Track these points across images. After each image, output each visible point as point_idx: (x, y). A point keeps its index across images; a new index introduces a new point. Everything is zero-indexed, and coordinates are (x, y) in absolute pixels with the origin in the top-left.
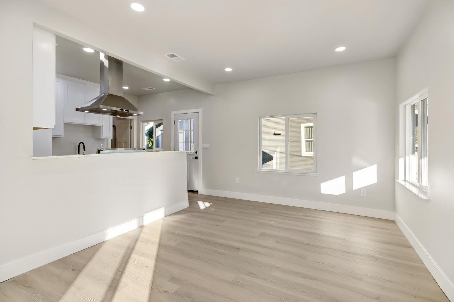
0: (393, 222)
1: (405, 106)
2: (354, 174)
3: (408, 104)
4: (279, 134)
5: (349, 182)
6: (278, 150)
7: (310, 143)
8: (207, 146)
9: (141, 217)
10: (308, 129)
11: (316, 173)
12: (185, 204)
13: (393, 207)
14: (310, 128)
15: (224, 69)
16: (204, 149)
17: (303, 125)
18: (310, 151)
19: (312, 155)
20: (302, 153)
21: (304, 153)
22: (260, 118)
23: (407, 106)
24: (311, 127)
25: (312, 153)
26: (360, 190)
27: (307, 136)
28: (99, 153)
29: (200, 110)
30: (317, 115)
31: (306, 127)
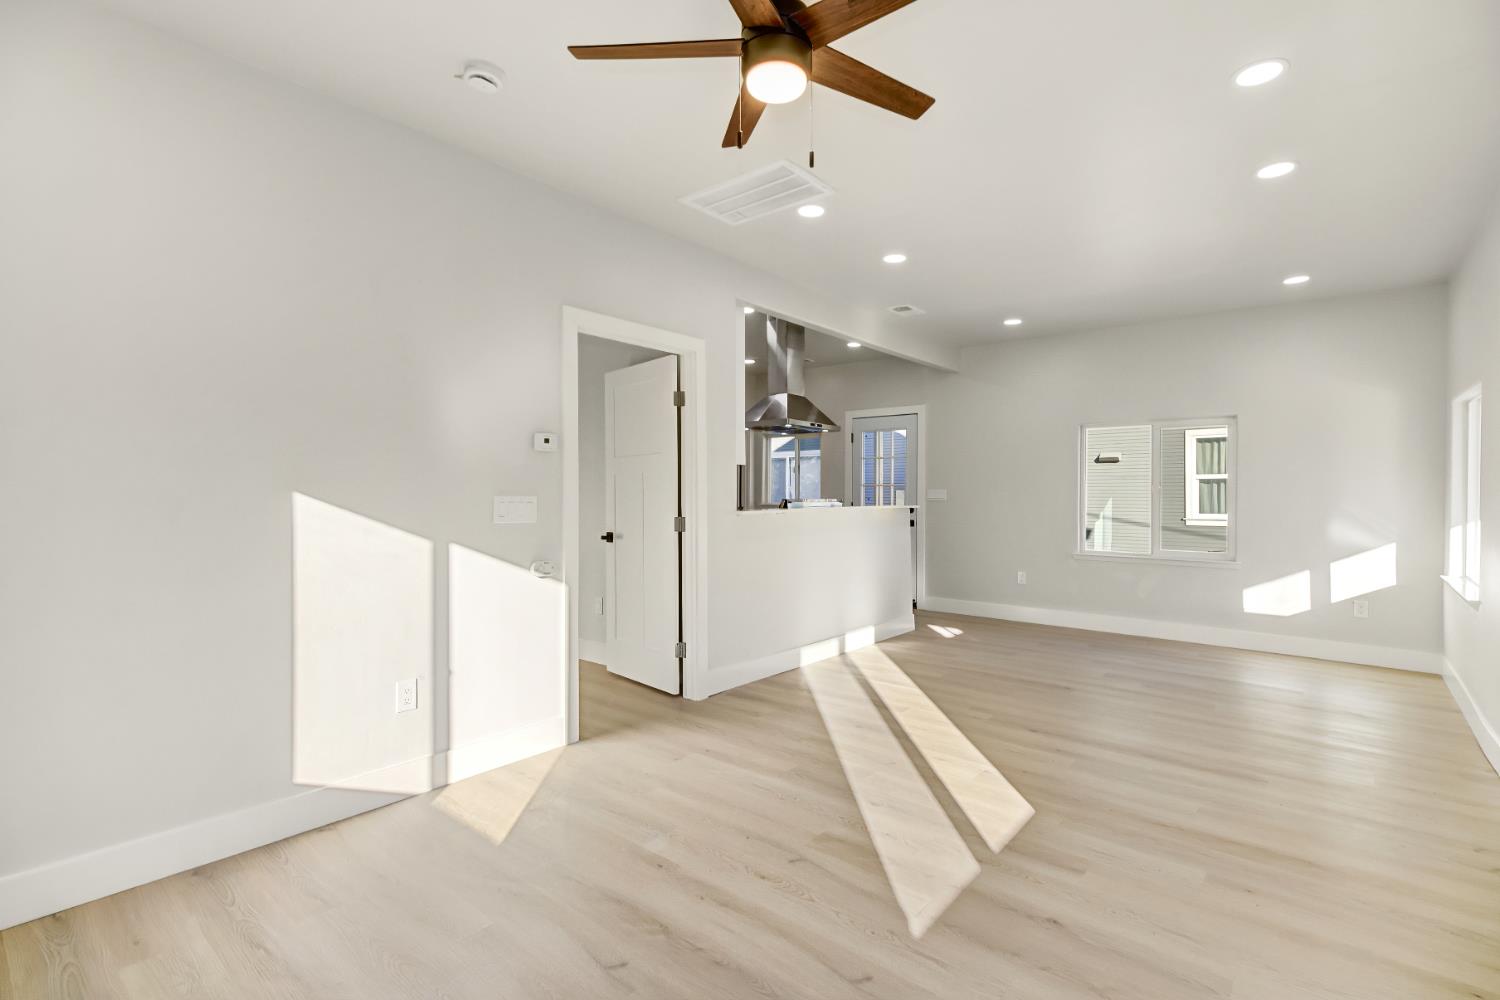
0: (1438, 677)
1: (1466, 404)
2: (1335, 567)
3: (1473, 398)
4: (1115, 461)
5: (1321, 585)
6: (1108, 511)
7: (1215, 486)
8: (942, 494)
9: (841, 636)
10: (1208, 445)
11: (1234, 561)
12: (908, 624)
13: (1438, 642)
14: (1216, 444)
15: (1003, 321)
16: (930, 502)
17: (1191, 437)
18: (1212, 512)
19: (1225, 524)
20: (1188, 515)
21: (1194, 516)
22: (1081, 427)
23: (1471, 404)
24: (1218, 440)
25: (1225, 516)
26: (1351, 602)
27: (1203, 465)
28: (785, 507)
29: (921, 409)
30: (1237, 423)
31: (1199, 441)
